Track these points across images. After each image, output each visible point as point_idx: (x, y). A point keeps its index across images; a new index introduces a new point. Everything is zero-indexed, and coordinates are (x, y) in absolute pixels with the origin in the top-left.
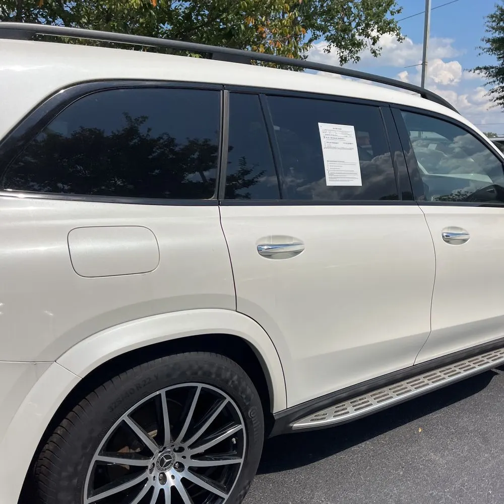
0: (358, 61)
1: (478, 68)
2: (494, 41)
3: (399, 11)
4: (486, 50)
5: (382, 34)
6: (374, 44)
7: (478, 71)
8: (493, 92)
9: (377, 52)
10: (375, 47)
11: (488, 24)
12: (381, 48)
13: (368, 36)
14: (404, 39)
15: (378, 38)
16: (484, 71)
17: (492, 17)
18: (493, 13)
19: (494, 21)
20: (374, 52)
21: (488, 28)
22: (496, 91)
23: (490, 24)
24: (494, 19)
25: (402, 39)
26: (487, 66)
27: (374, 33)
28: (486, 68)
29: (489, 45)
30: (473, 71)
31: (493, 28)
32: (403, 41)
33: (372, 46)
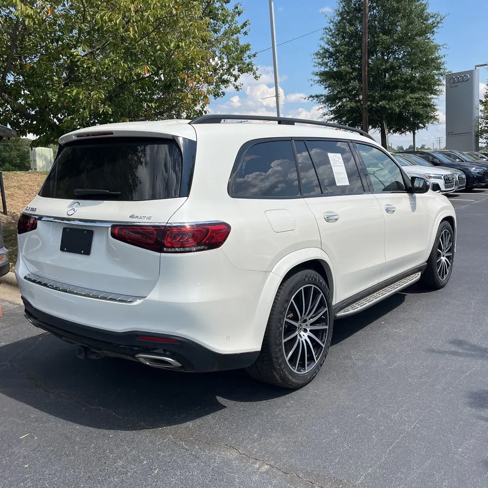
0: (224, 95)
1: (311, 96)
2: (322, 74)
3: (254, 56)
4: (316, 82)
5: (242, 74)
6: (235, 81)
7: (311, 99)
8: (324, 115)
9: (239, 87)
10: (237, 83)
11: (314, 60)
12: (242, 84)
13: (231, 75)
14: (260, 77)
15: (239, 75)
16: (316, 99)
17: (317, 54)
18: (317, 51)
19: (319, 58)
20: (237, 87)
21: (315, 64)
22: (327, 114)
23: (317, 60)
24: (319, 56)
25: (258, 77)
26: (318, 94)
27: (236, 72)
28: (317, 96)
29: (317, 78)
30: (307, 99)
31: (319, 64)
32: (259, 79)
33: (235, 83)
